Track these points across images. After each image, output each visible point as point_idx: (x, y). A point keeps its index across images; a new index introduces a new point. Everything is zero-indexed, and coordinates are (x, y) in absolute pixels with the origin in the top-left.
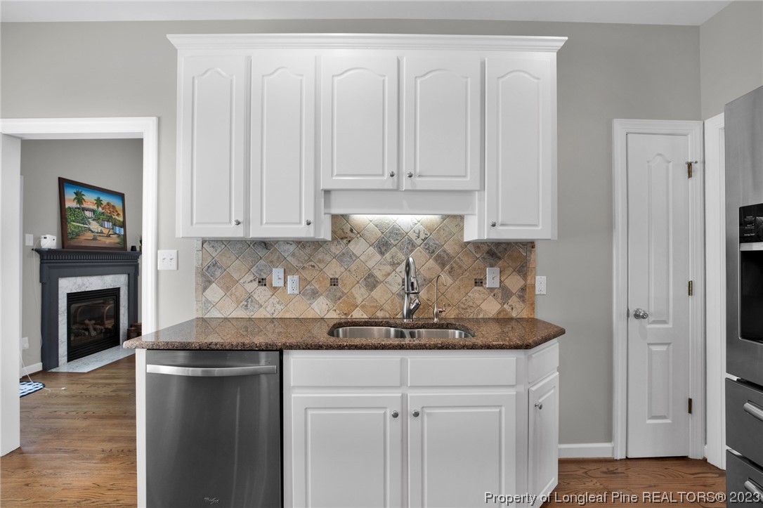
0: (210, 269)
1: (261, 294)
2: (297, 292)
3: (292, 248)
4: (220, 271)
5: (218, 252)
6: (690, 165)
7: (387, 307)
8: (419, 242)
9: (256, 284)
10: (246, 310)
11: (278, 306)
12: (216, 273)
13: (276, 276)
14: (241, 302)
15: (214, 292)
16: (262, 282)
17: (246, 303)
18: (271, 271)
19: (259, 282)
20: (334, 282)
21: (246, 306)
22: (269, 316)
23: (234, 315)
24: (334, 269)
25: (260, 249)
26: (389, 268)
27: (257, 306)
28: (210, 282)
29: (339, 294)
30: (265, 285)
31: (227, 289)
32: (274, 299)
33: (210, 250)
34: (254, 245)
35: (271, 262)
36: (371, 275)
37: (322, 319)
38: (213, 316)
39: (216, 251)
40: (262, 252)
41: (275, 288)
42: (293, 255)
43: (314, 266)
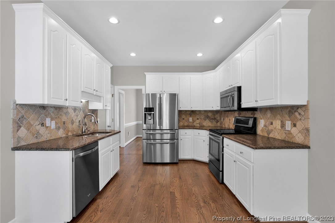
0: (20, 119)
1: (42, 130)
2: (54, 128)
3: (52, 109)
4: (25, 120)
5: (24, 110)
6: (113, 95)
7: (76, 131)
8: (82, 109)
9: (40, 126)
10: (36, 138)
11: (48, 135)
12: (24, 122)
13: (48, 122)
14: (35, 135)
15: (23, 132)
16: (43, 125)
17: (36, 135)
18: (46, 119)
19: (42, 125)
20: (64, 123)
21: (37, 137)
22: (45, 140)
23: (31, 142)
24: (64, 118)
25: (42, 109)
26: (76, 117)
27: (41, 136)
28: (20, 127)
29: (65, 127)
30: (44, 126)
31: (28, 129)
32: (47, 132)
33: (20, 109)
34: (39, 108)
35: (46, 115)
36: (72, 120)
37: (61, 137)
38: (22, 145)
39: (23, 110)
40: (42, 111)
41: (47, 127)
42: (53, 112)
43: (59, 117)
